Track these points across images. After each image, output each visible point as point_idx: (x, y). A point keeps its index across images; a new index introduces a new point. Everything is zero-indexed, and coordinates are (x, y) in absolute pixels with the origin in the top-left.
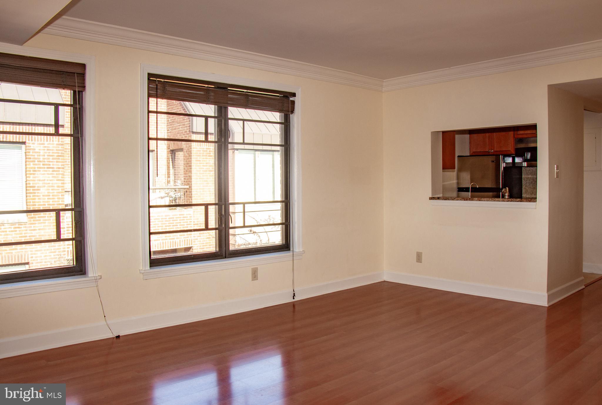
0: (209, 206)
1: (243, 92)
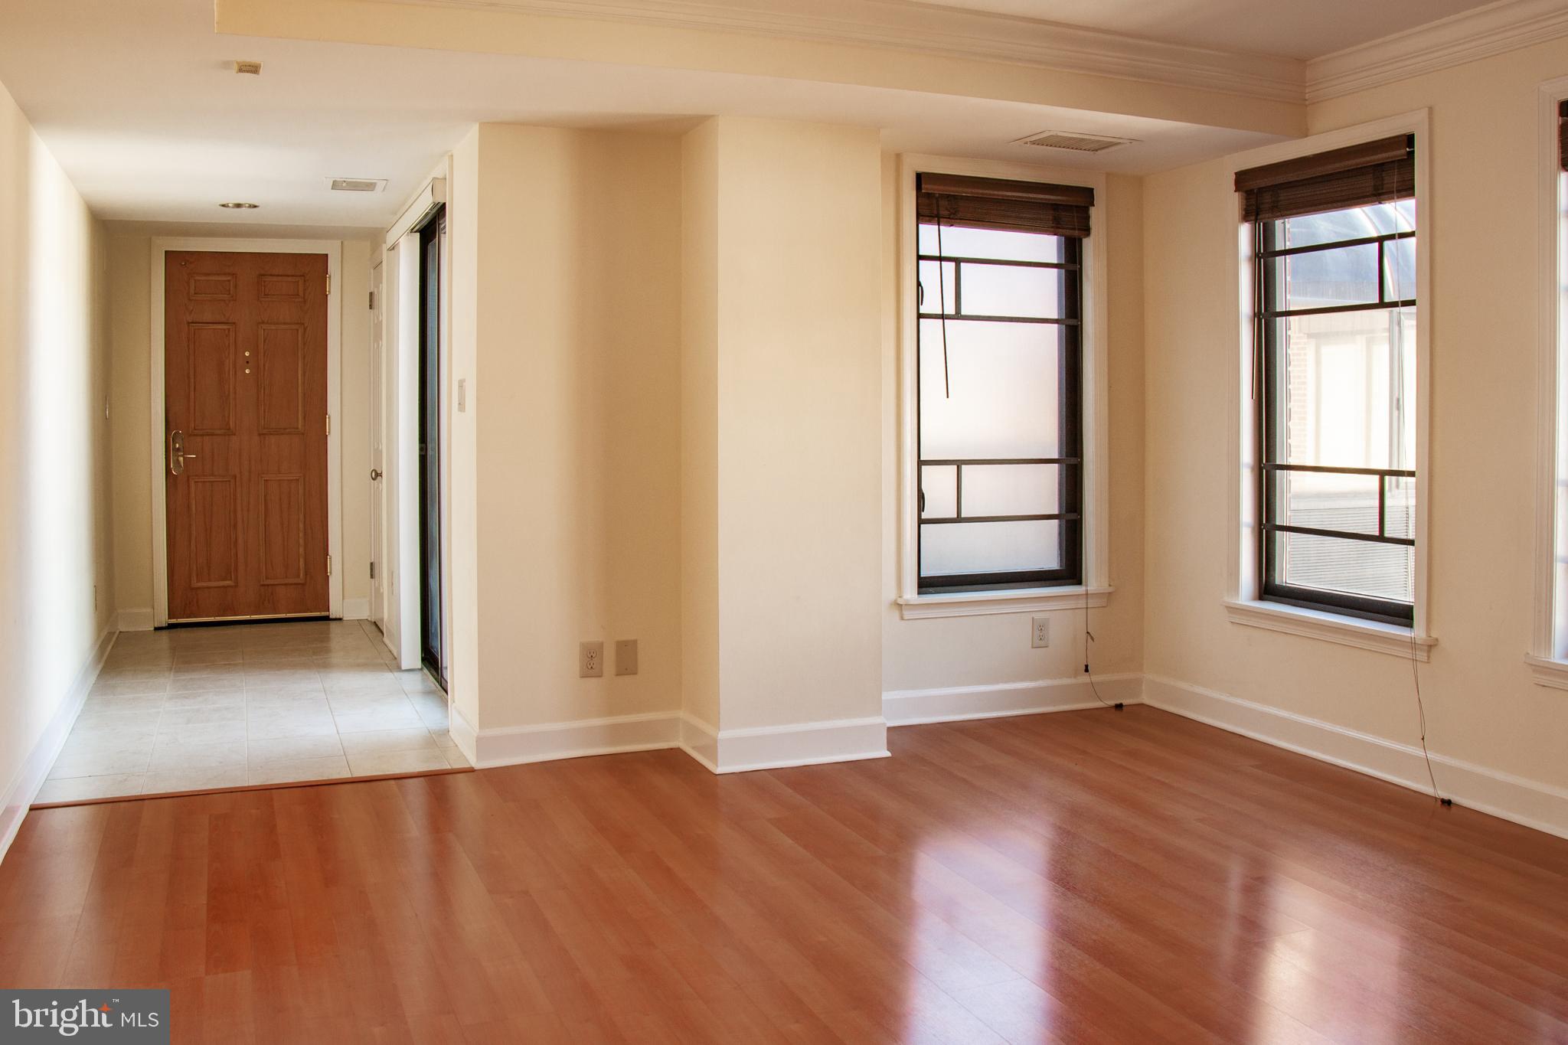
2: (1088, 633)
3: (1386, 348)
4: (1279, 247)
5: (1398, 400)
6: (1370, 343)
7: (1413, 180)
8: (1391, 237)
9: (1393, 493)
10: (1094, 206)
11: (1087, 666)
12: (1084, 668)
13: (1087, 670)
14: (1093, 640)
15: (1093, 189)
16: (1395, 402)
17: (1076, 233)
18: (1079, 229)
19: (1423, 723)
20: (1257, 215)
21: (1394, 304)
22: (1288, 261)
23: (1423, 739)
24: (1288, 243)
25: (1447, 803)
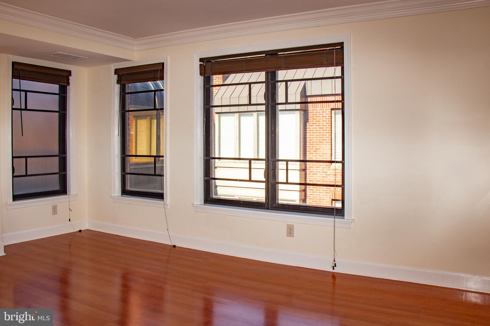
0: (252, 161)
1: (284, 54)
2: (70, 209)
3: (155, 121)
4: (127, 91)
5: (159, 136)
6: (151, 119)
7: (164, 75)
8: (157, 90)
9: (158, 162)
10: (71, 76)
11: (70, 219)
12: (69, 220)
13: (70, 221)
14: (71, 211)
15: (71, 71)
16: (158, 137)
17: (65, 84)
18: (66, 83)
19: (168, 226)
20: (120, 82)
21: (158, 109)
22: (129, 96)
23: (168, 230)
24: (129, 91)
25: (174, 246)
